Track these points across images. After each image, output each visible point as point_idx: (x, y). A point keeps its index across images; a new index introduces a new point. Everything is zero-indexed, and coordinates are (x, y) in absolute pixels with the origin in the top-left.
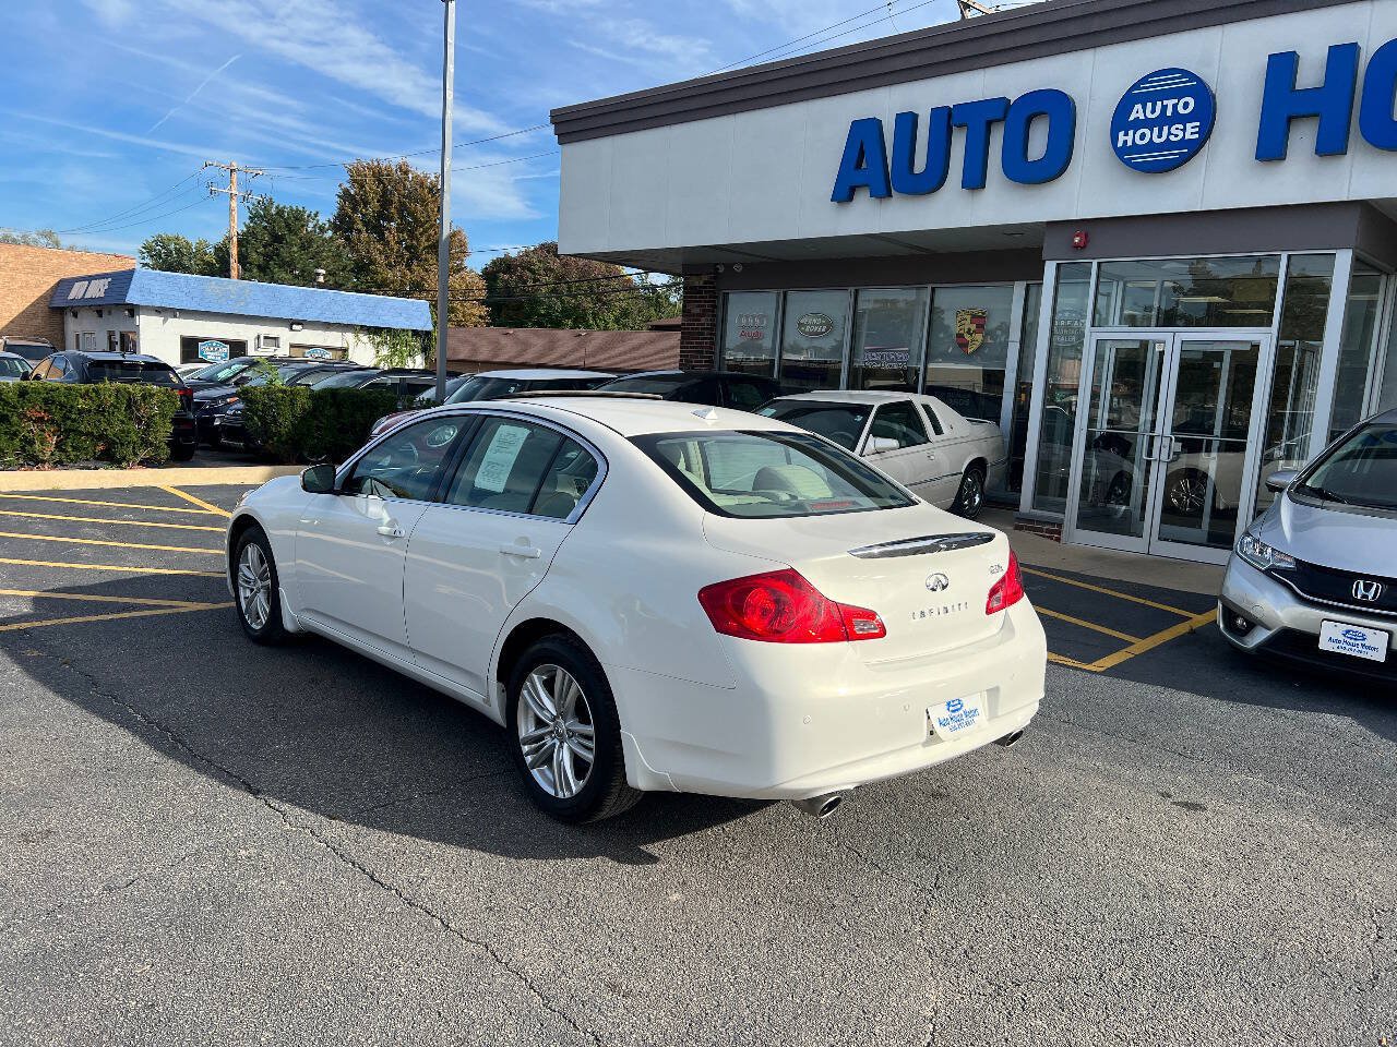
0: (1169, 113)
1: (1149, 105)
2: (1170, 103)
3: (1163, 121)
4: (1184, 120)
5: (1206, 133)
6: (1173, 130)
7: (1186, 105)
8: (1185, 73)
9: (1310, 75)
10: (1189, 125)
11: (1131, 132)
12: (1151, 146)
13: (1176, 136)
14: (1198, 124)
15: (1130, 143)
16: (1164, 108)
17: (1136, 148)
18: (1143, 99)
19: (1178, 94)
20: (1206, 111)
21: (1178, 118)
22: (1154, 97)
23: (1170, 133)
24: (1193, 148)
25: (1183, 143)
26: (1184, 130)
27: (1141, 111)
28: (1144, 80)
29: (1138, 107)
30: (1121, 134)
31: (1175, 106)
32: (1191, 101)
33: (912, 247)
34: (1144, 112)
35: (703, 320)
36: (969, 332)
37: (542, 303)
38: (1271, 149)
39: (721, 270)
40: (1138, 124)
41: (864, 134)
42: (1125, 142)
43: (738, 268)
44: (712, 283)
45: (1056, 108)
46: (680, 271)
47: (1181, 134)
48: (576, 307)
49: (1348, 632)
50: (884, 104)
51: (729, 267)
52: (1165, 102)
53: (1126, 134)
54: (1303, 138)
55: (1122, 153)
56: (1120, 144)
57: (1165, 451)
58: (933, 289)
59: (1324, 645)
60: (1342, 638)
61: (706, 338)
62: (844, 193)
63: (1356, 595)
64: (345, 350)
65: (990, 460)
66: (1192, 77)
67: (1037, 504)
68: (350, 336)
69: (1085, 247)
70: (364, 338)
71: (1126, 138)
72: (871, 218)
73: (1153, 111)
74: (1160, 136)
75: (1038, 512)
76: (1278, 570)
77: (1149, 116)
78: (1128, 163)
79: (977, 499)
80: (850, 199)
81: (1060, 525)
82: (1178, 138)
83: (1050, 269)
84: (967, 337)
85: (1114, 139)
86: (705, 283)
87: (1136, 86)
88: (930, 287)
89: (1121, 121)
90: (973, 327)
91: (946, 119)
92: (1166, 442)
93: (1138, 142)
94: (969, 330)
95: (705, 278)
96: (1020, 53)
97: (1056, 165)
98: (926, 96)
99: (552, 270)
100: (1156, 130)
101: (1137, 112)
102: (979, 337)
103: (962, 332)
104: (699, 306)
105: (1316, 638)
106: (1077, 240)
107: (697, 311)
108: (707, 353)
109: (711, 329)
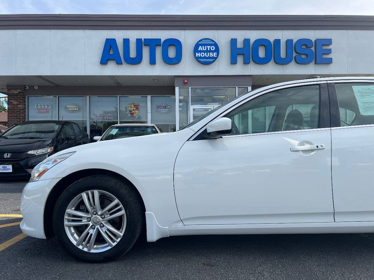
0: (209, 50)
1: (203, 47)
2: (209, 47)
3: (207, 51)
4: (213, 52)
5: (218, 55)
6: (210, 54)
7: (213, 48)
9: (240, 45)
10: (214, 53)
11: (199, 53)
12: (205, 57)
15: (199, 56)
16: (207, 48)
17: (201, 57)
18: (202, 45)
19: (211, 45)
21: (210, 51)
22: (205, 45)
23: (209, 55)
24: (215, 59)
25: (213, 57)
28: (201, 40)
29: (200, 47)
30: (197, 53)
31: (210, 48)
32: (214, 47)
35: (19, 106)
39: (28, 88)
40: (201, 52)
42: (198, 56)
44: (22, 92)
51: (31, 87)
52: (207, 47)
53: (198, 54)
54: (240, 59)
58: (120, 97)
61: (22, 113)
62: (104, 61)
66: (213, 41)
69: (187, 83)
71: (198, 55)
73: (205, 49)
74: (207, 55)
80: (106, 64)
82: (212, 56)
83: (177, 89)
84: (133, 111)
85: (195, 55)
86: (19, 92)
87: (200, 41)
88: (118, 96)
89: (196, 50)
91: (142, 43)
94: (134, 109)
95: (20, 91)
96: (163, 28)
100: (206, 53)
101: (200, 48)
102: (137, 111)
103: (131, 110)
104: (16, 101)
106: (186, 81)
107: (16, 103)
108: (22, 118)
109: (24, 110)
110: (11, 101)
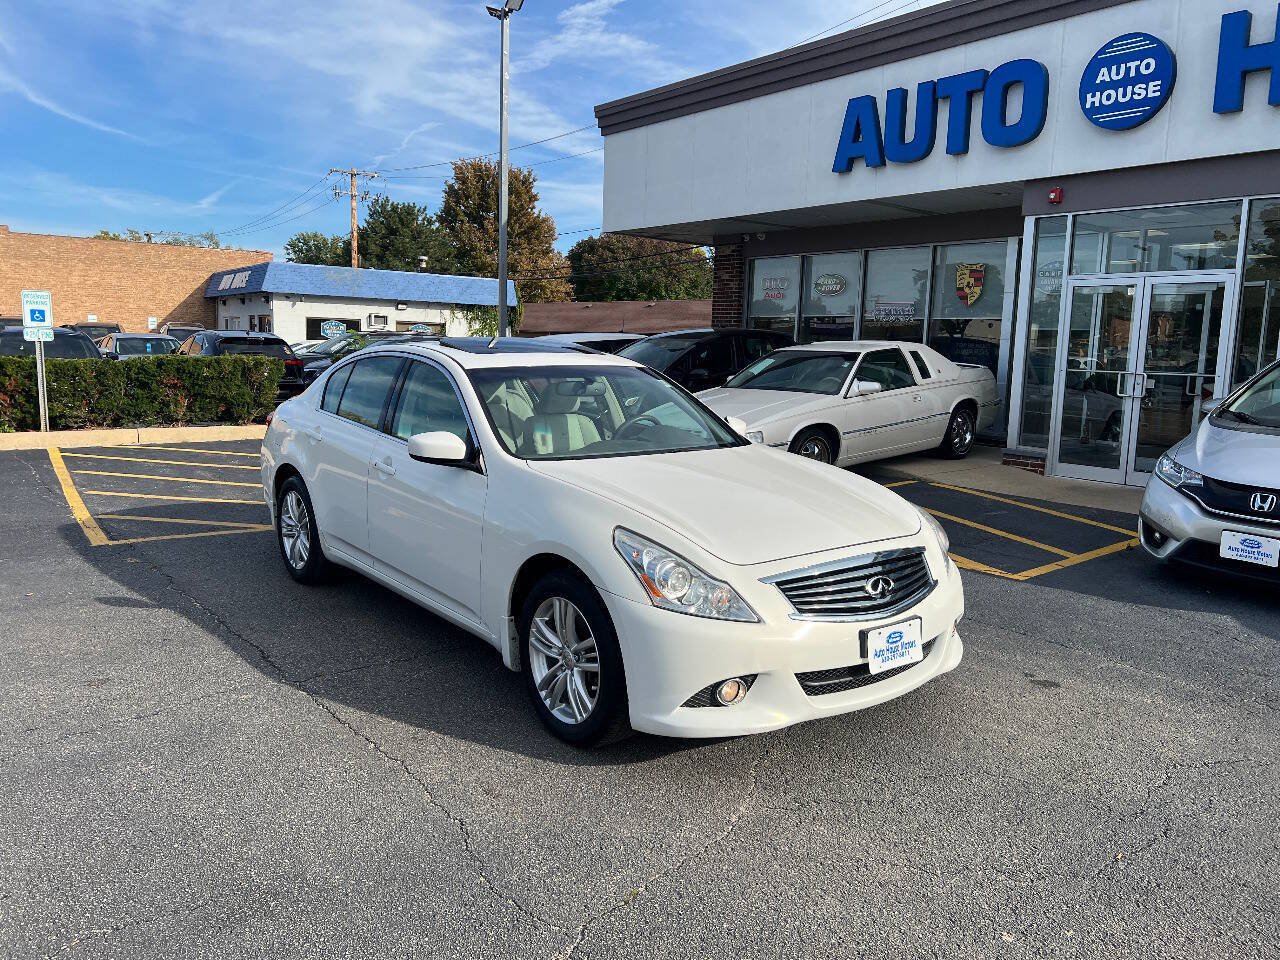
1: (1114, 68)
2: (1133, 65)
3: (1127, 82)
4: (1146, 79)
5: (1167, 91)
6: (1136, 90)
7: (1148, 66)
8: (1147, 37)
9: (1262, 31)
10: (1151, 84)
11: (1098, 94)
12: (1117, 106)
13: (1139, 95)
14: (1159, 82)
15: (1097, 104)
16: (1128, 70)
17: (1102, 108)
18: (1109, 63)
19: (1140, 56)
20: (1167, 69)
21: (1140, 79)
22: (1118, 61)
23: (1133, 93)
24: (1156, 106)
25: (1146, 101)
26: (1146, 89)
27: (1106, 73)
28: (1110, 45)
29: (1104, 70)
30: (1089, 96)
31: (1138, 68)
32: (1152, 62)
33: (913, 210)
34: (1110, 73)
35: (732, 284)
36: (968, 285)
37: (620, 278)
38: (1228, 102)
39: (747, 239)
40: (1104, 86)
41: (860, 110)
42: (1093, 103)
43: (762, 237)
44: (739, 251)
45: (1031, 77)
46: (711, 242)
47: (1144, 93)
48: (651, 281)
49: (1245, 541)
50: (877, 82)
51: (753, 236)
52: (1129, 64)
53: (1094, 96)
54: (1257, 91)
55: (1090, 113)
56: (1088, 106)
57: (1138, 389)
58: (935, 248)
59: (1224, 553)
60: (1240, 547)
61: (734, 301)
62: (844, 165)
63: (1254, 506)
64: (443, 326)
65: (980, 402)
66: (1153, 39)
67: (1022, 441)
68: (447, 313)
69: (1060, 202)
70: (459, 314)
71: (1093, 99)
72: (869, 185)
73: (1118, 74)
74: (1124, 96)
75: (1022, 447)
76: (1188, 487)
77: (1115, 78)
78: (1096, 122)
79: (968, 437)
81: (1044, 459)
82: (1141, 97)
83: (1029, 224)
84: (967, 290)
85: (1083, 101)
86: (733, 251)
87: (1102, 51)
88: (932, 245)
89: (1088, 84)
90: (972, 281)
91: (932, 92)
92: (1139, 380)
93: (1105, 102)
94: (969, 283)
95: (733, 247)
96: (998, 28)
97: (1032, 127)
98: (913, 73)
99: (629, 249)
100: (1121, 90)
101: (1103, 75)
102: (978, 290)
103: (962, 286)
104: (727, 272)
105: (1216, 547)
106: (1052, 196)
107: (726, 277)
108: (735, 314)
109: (739, 292)
110: (720, 273)
